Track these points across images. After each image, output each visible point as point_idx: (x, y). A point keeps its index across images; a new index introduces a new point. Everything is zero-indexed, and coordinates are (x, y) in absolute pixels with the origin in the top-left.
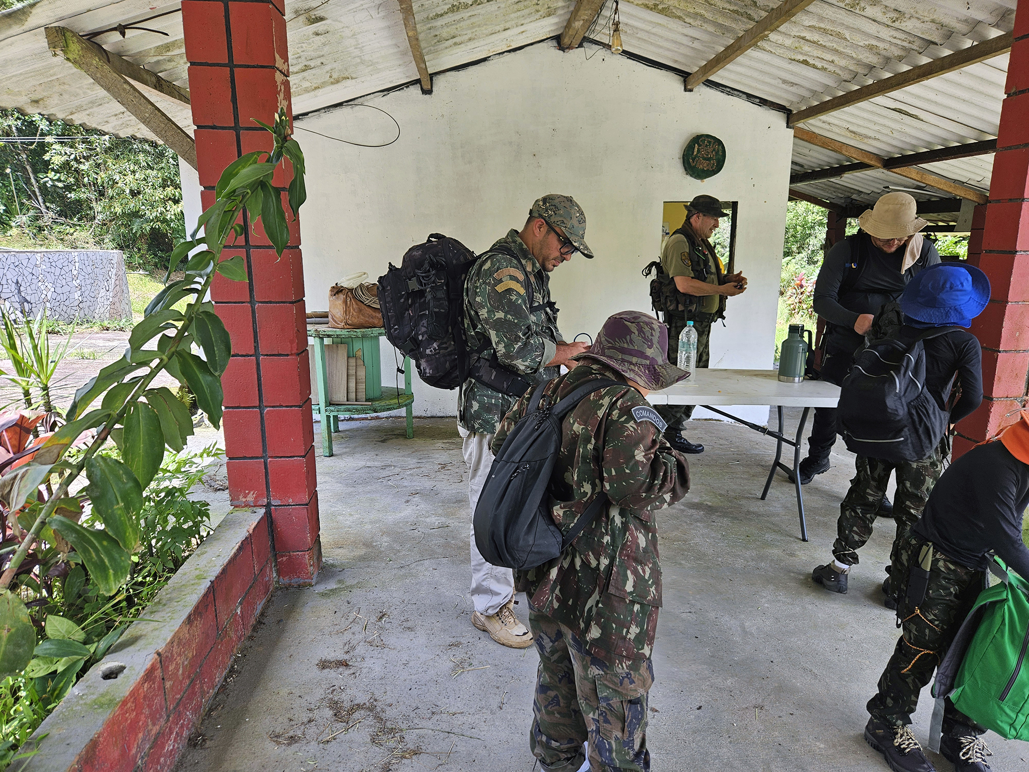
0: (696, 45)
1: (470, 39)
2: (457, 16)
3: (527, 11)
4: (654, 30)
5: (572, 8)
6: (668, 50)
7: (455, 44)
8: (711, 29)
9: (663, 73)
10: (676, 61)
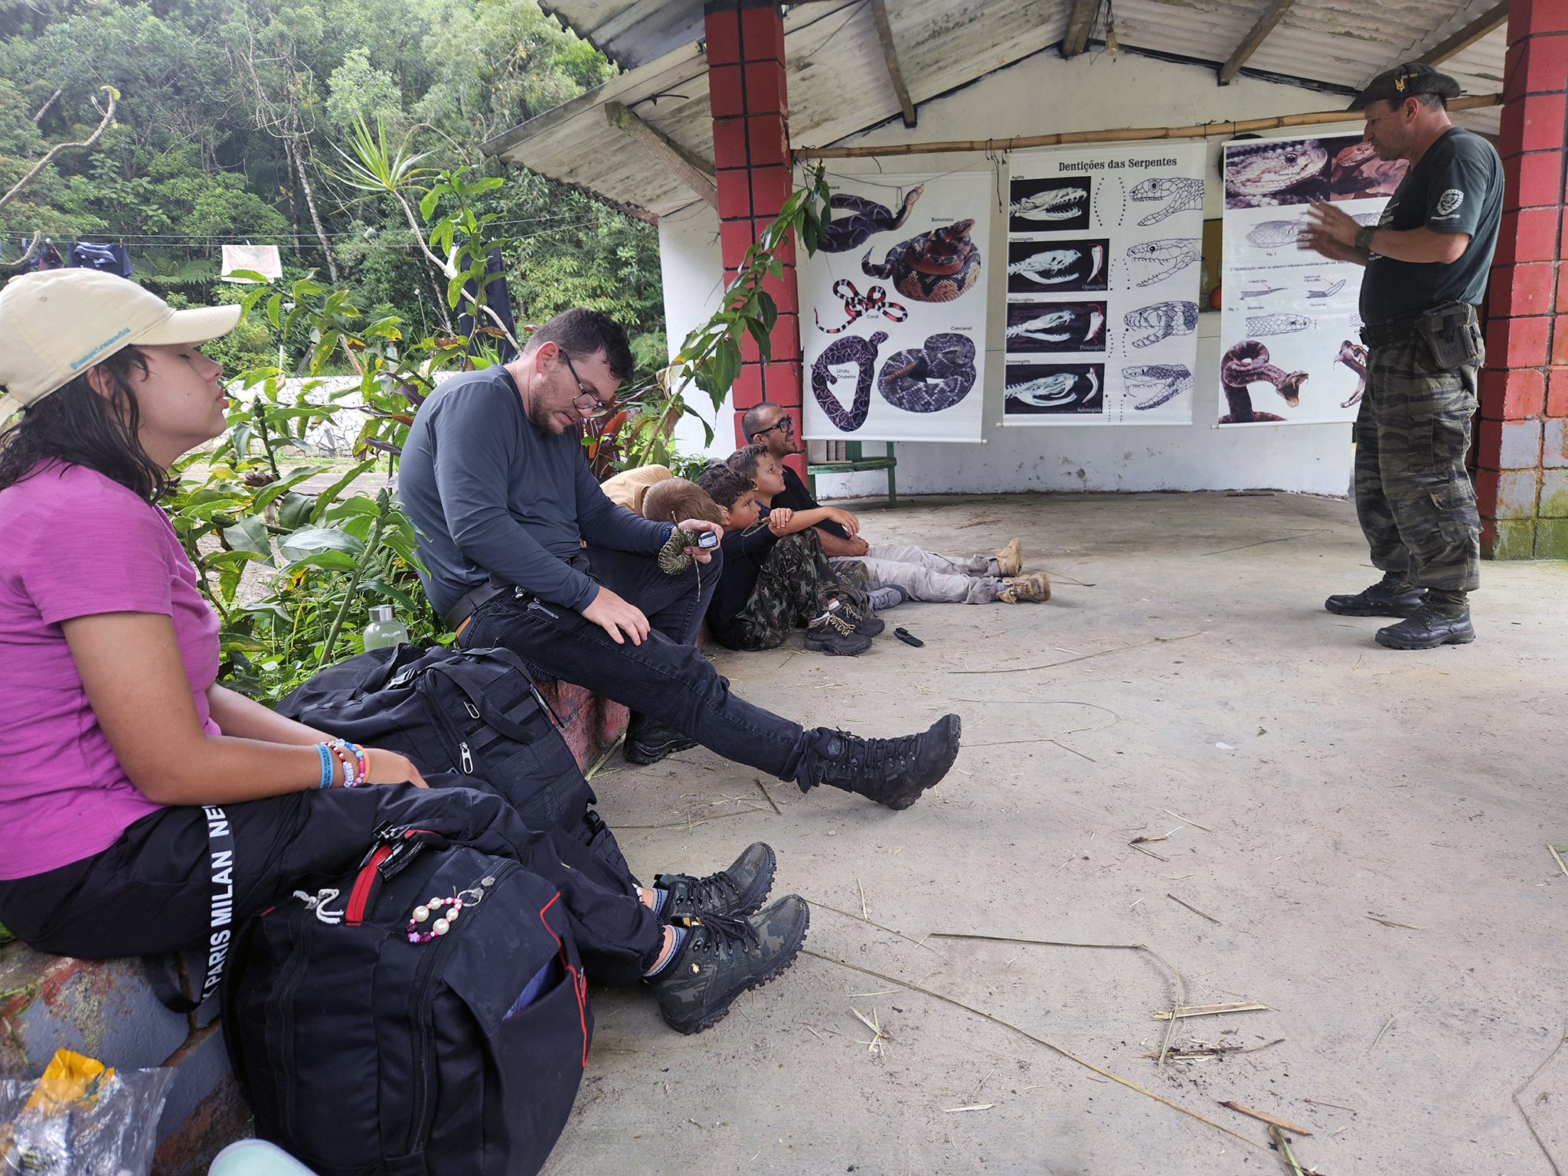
0: (1217, 31)
1: (955, 62)
2: (939, 41)
3: (1015, 24)
4: (1167, 21)
5: (1068, 12)
6: (1190, 40)
7: (940, 69)
8: (1229, 12)
9: (1190, 67)
10: (1203, 52)
